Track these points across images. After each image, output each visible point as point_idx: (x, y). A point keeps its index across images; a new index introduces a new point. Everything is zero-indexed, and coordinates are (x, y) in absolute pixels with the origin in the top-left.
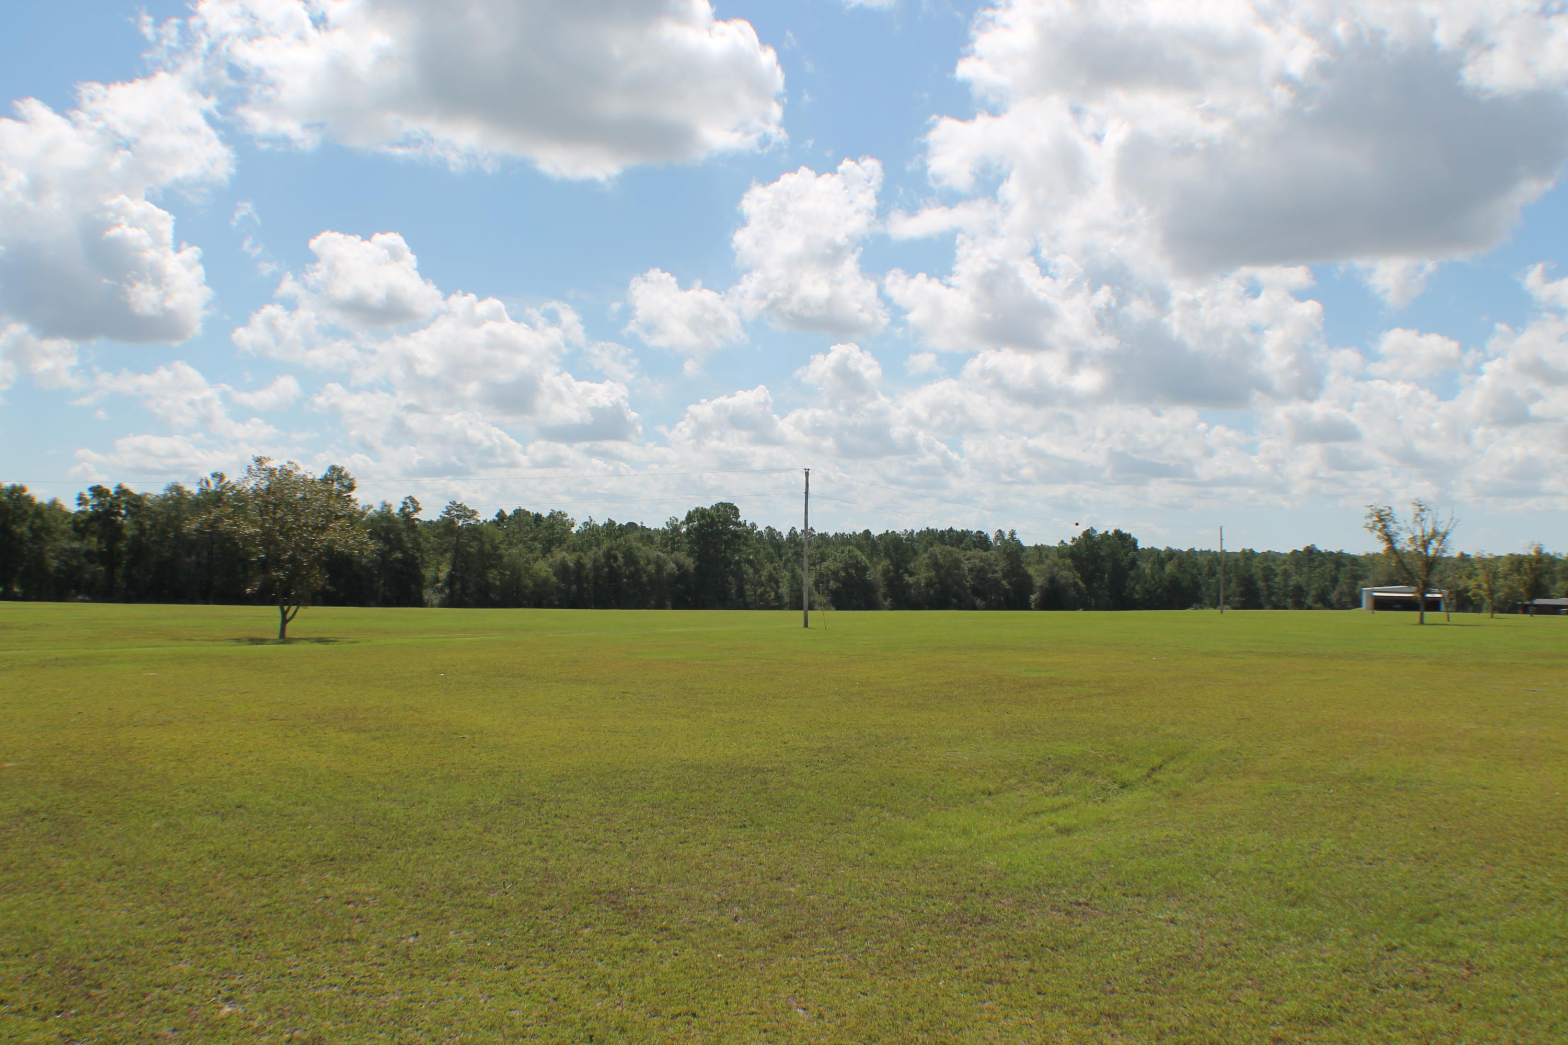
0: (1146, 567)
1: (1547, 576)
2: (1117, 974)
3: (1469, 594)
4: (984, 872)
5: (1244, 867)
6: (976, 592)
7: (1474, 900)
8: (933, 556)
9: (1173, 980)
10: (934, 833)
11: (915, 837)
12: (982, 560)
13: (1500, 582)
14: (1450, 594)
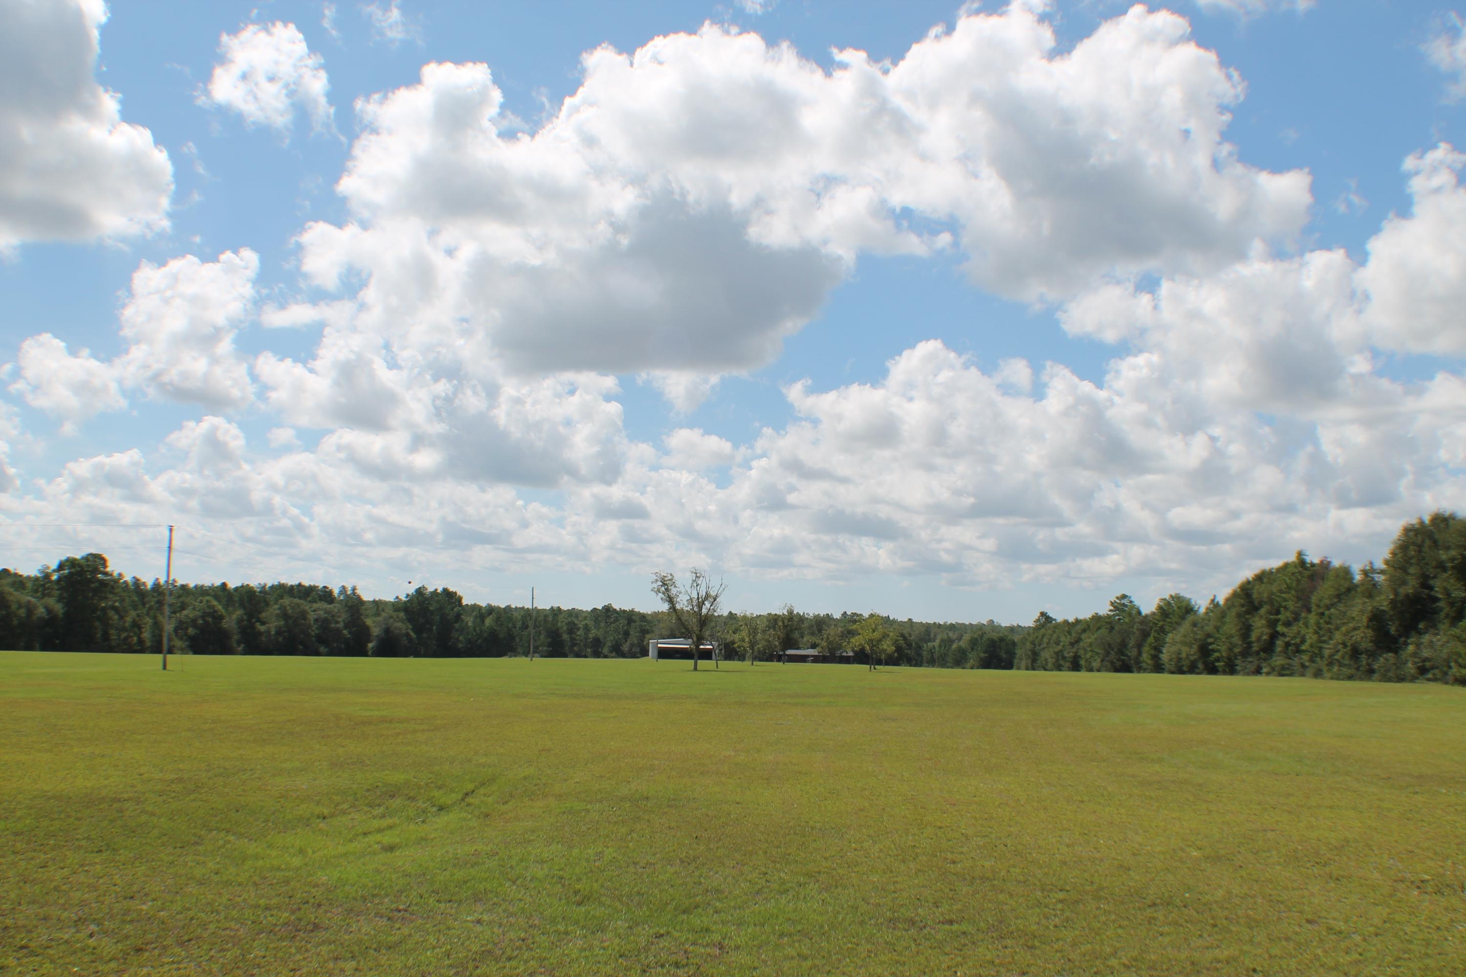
0: (469, 621)
1: (796, 632)
2: (431, 969)
3: (735, 646)
4: (316, 886)
5: (540, 874)
6: (321, 640)
7: (726, 893)
8: (283, 609)
9: (478, 971)
10: (274, 853)
11: (256, 857)
12: (326, 612)
13: (759, 636)
14: (719, 646)
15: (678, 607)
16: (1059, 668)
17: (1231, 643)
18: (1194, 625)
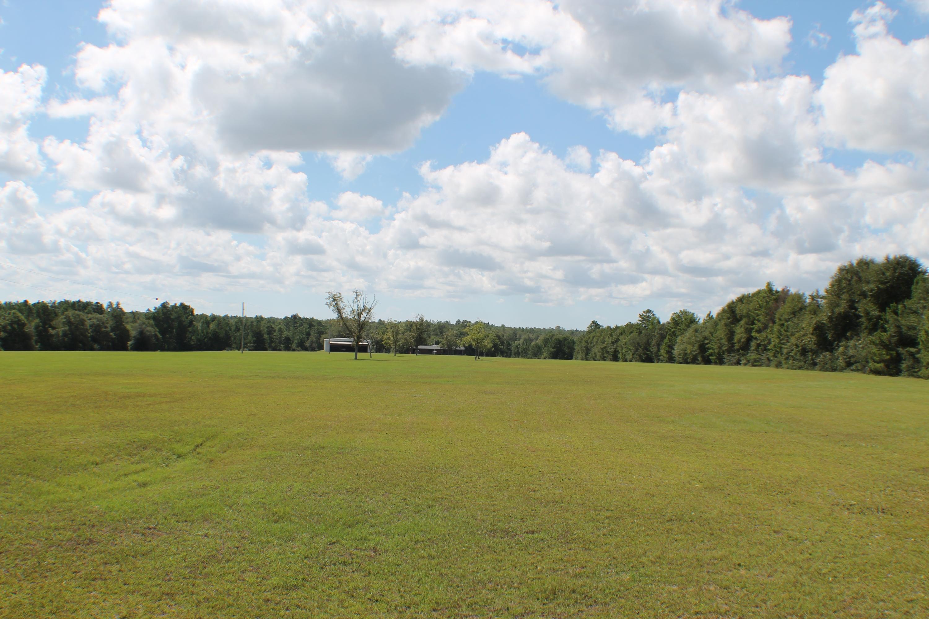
0: (199, 325)
1: (425, 333)
2: (173, 569)
3: (383, 343)
4: (91, 512)
5: (249, 501)
6: (94, 339)
7: (378, 513)
8: (67, 317)
9: (206, 570)
10: (61, 490)
11: (49, 493)
12: (98, 320)
13: (400, 336)
14: (372, 343)
15: (344, 316)
16: (604, 359)
17: (720, 343)
18: (696, 331)
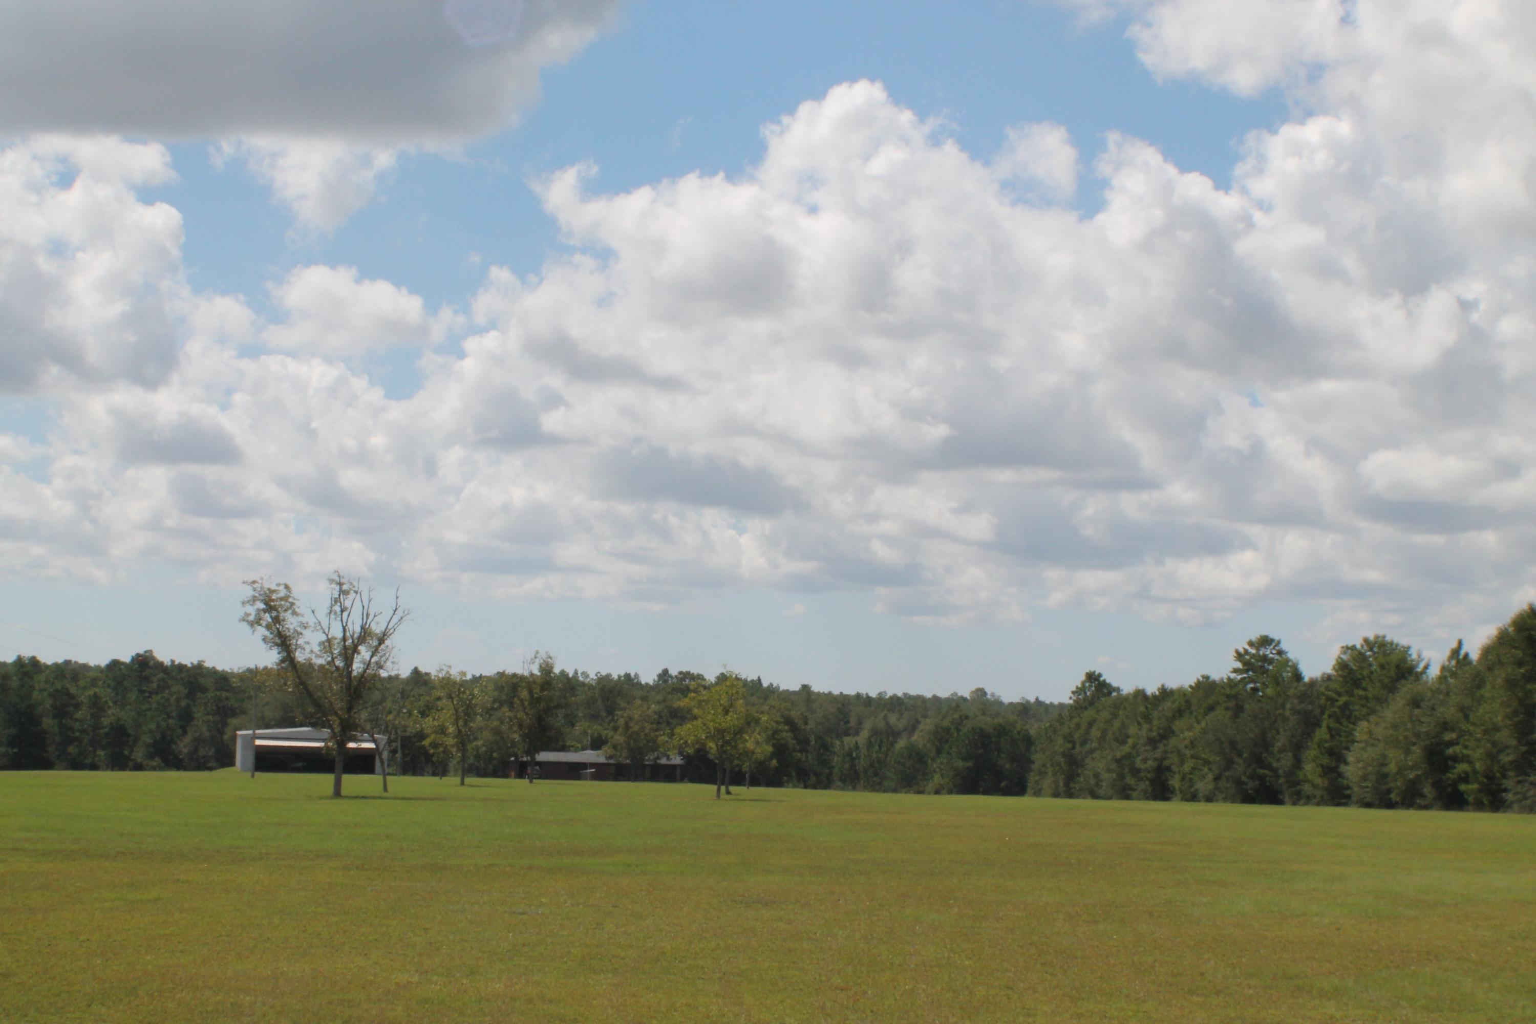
1: (560, 712)
13: (478, 722)
14: (390, 742)
15: (300, 657)
16: (1125, 793)
17: (1494, 744)
18: (1416, 703)
